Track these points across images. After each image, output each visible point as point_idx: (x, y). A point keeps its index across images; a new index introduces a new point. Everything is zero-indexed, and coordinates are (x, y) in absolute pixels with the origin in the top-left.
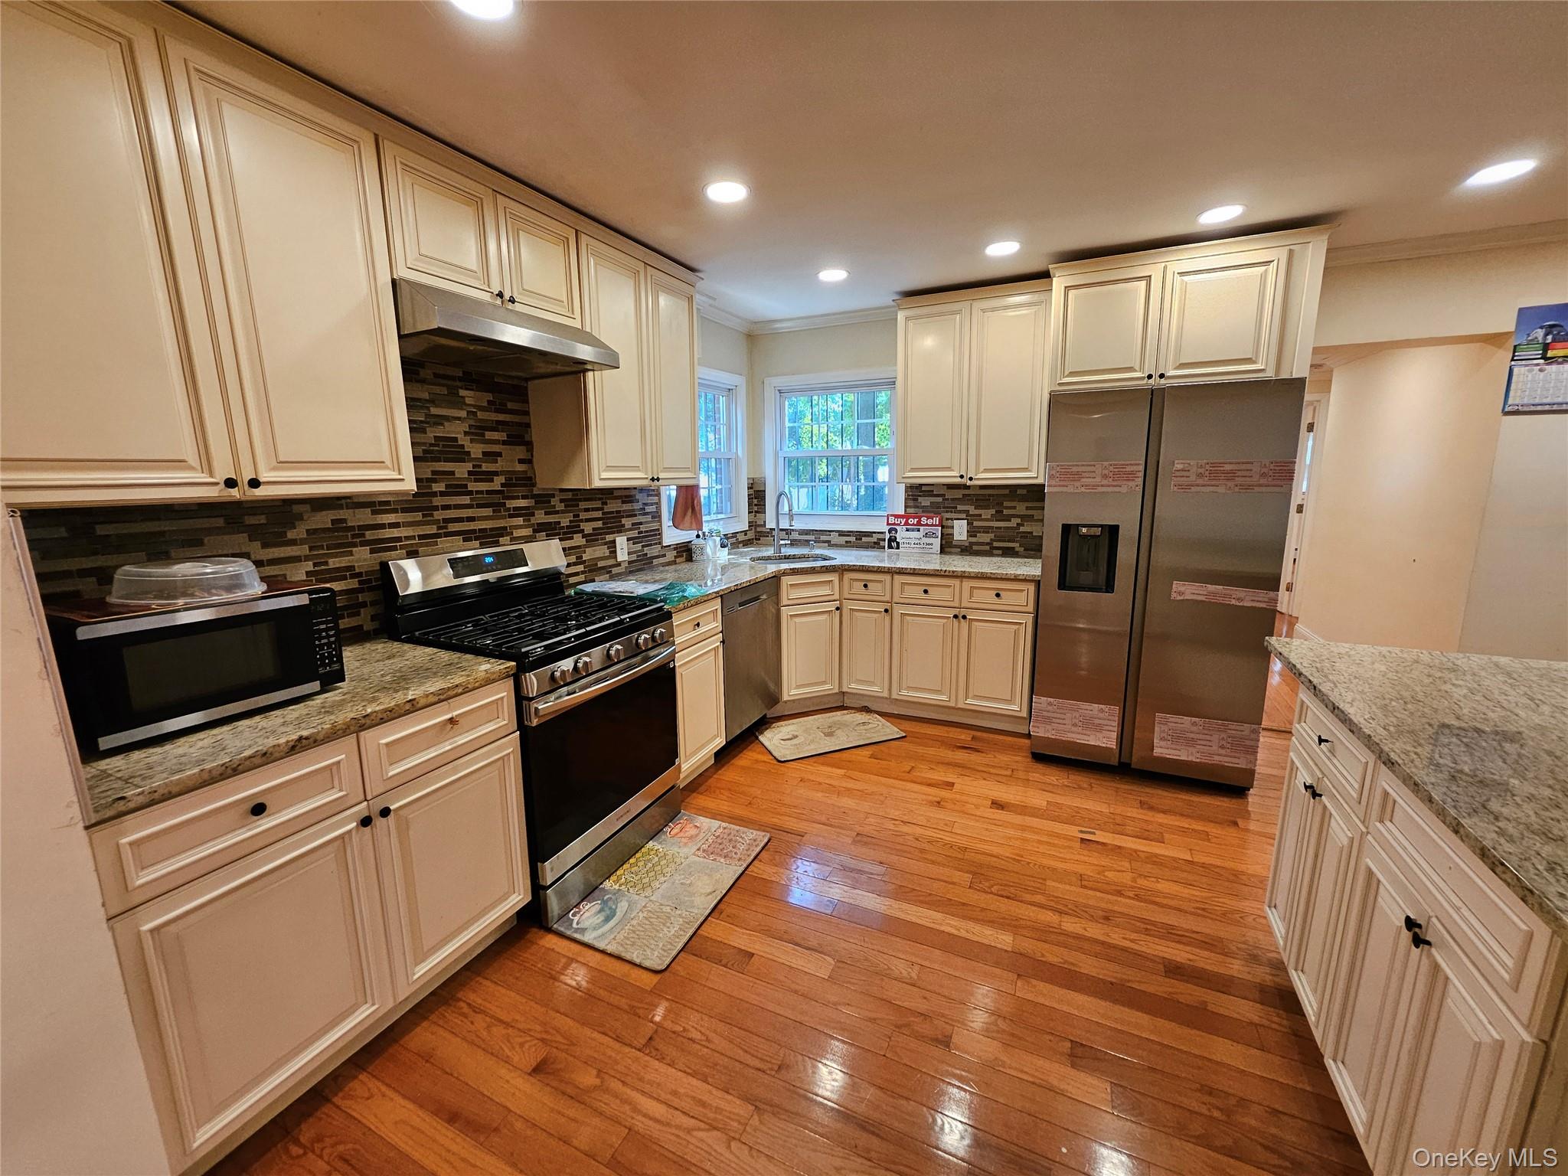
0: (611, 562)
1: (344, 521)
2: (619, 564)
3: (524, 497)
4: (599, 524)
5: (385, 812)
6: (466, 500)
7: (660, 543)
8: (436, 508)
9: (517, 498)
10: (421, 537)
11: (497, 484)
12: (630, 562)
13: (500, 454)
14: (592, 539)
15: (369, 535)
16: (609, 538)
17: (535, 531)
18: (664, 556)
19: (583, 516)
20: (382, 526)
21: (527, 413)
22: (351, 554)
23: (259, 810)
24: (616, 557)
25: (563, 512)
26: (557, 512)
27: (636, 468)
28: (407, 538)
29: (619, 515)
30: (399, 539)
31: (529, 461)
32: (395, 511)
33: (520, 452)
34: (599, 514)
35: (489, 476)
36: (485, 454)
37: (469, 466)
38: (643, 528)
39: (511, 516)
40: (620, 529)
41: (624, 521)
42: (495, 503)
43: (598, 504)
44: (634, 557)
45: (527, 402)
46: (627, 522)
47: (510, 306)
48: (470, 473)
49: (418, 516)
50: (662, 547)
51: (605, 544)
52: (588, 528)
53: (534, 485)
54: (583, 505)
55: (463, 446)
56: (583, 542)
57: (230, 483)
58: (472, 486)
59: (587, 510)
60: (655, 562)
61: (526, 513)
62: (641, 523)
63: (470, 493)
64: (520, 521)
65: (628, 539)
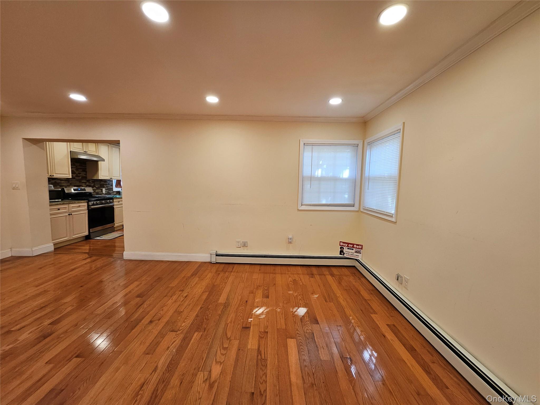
0: (102, 193)
1: (56, 182)
2: (103, 193)
3: (85, 180)
4: (99, 186)
5: (71, 214)
6: (75, 180)
7: (113, 190)
8: (70, 181)
9: (84, 180)
10: (67, 185)
11: (80, 178)
12: (105, 193)
13: (81, 173)
14: (97, 188)
15: (60, 184)
16: (101, 188)
17: (86, 186)
18: (113, 193)
19: (96, 184)
20: (61, 183)
21: (86, 167)
22: (57, 187)
23: (59, 209)
24: (102, 192)
25: (92, 183)
26: (91, 183)
27: (107, 176)
28: (65, 185)
29: (103, 185)
30: (64, 185)
31: (86, 174)
32: (63, 181)
33: (85, 173)
34: (99, 184)
35: (79, 176)
36: (78, 173)
37: (76, 175)
38: (108, 187)
39: (82, 183)
40: (104, 187)
41: (104, 186)
42: (80, 181)
43: (99, 182)
44: (106, 192)
45: (86, 165)
46: (105, 186)
47: (86, 153)
48: (76, 176)
49: (67, 182)
50: (113, 191)
51: (100, 189)
52: (97, 186)
53: (87, 178)
54: (96, 182)
55: (75, 172)
56: (96, 189)
57: (51, 176)
58: (76, 178)
59: (97, 183)
60: (111, 194)
61: (85, 183)
62: (108, 186)
63: (75, 179)
64: (84, 184)
65: (105, 189)
